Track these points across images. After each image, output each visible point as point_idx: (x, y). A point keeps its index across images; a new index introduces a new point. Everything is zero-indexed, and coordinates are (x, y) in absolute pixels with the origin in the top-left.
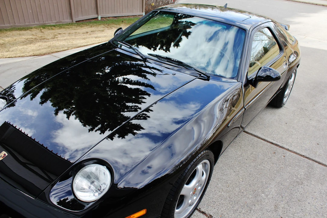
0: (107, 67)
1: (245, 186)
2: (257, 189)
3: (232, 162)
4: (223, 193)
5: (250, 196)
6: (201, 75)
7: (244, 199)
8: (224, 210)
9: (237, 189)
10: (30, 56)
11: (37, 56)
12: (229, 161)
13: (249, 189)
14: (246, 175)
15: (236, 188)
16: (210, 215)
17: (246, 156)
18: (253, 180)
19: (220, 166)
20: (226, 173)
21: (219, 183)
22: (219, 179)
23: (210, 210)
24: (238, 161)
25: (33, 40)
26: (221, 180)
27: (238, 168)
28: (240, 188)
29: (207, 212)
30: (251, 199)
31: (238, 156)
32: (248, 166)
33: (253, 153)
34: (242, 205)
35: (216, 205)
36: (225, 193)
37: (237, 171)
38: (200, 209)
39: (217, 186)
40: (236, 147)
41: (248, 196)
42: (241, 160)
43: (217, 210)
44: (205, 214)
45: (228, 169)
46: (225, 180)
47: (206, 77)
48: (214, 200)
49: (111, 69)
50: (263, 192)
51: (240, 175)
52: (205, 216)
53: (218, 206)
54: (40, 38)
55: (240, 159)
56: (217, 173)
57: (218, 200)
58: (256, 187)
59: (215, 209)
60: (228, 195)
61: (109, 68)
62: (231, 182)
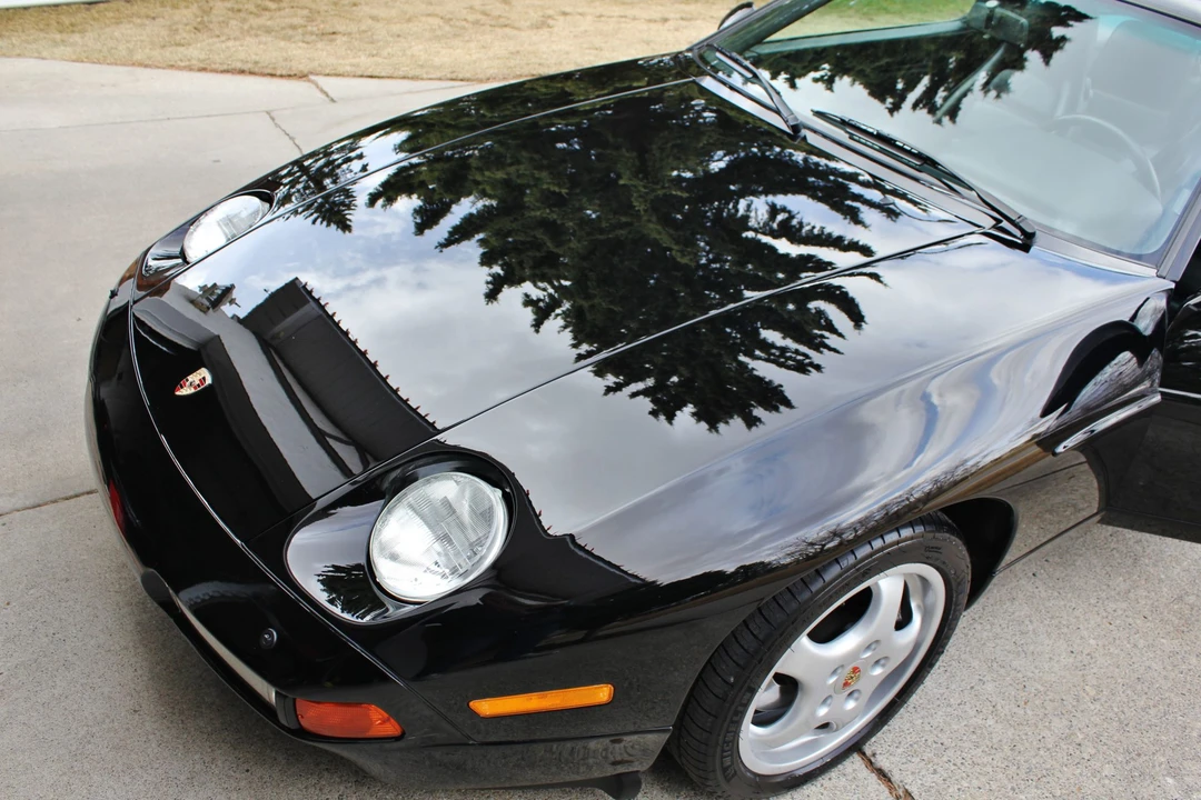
0: (720, 153)
1: (1098, 721)
2: (1153, 749)
3: (1077, 613)
4: (990, 722)
5: (1108, 770)
6: (1001, 221)
7: (1079, 771)
8: (972, 791)
9: (1059, 725)
10: (440, 79)
11: (462, 80)
12: (1062, 603)
13: (1115, 738)
14: (1120, 680)
15: (1056, 720)
16: (907, 791)
17: (1150, 602)
18: (1143, 710)
19: (1017, 614)
20: (1032, 648)
21: (988, 678)
22: (995, 665)
23: (913, 773)
24: (1105, 614)
25: (467, 25)
26: (1002, 671)
27: (1092, 642)
28: (1075, 722)
29: (896, 777)
30: (1107, 782)
31: (1113, 593)
32: (1141, 643)
33: (1186, 598)
34: (1058, 793)
35: (945, 759)
36: (1000, 726)
37: (1086, 652)
38: (874, 755)
39: (976, 688)
40: (1117, 555)
41: (1095, 764)
42: (1120, 612)
43: (940, 781)
44: (890, 780)
45: (1049, 634)
46: (1020, 675)
47: (1018, 233)
48: (944, 738)
49: (731, 161)
50: (1175, 772)
51: (1095, 670)
52: (883, 788)
53: (953, 767)
54: (493, 23)
55: (1114, 606)
56: (996, 636)
57: (959, 743)
58: (1146, 740)
59: (935, 772)
60: (1010, 734)
61: (727, 158)
62: (1042, 689)
